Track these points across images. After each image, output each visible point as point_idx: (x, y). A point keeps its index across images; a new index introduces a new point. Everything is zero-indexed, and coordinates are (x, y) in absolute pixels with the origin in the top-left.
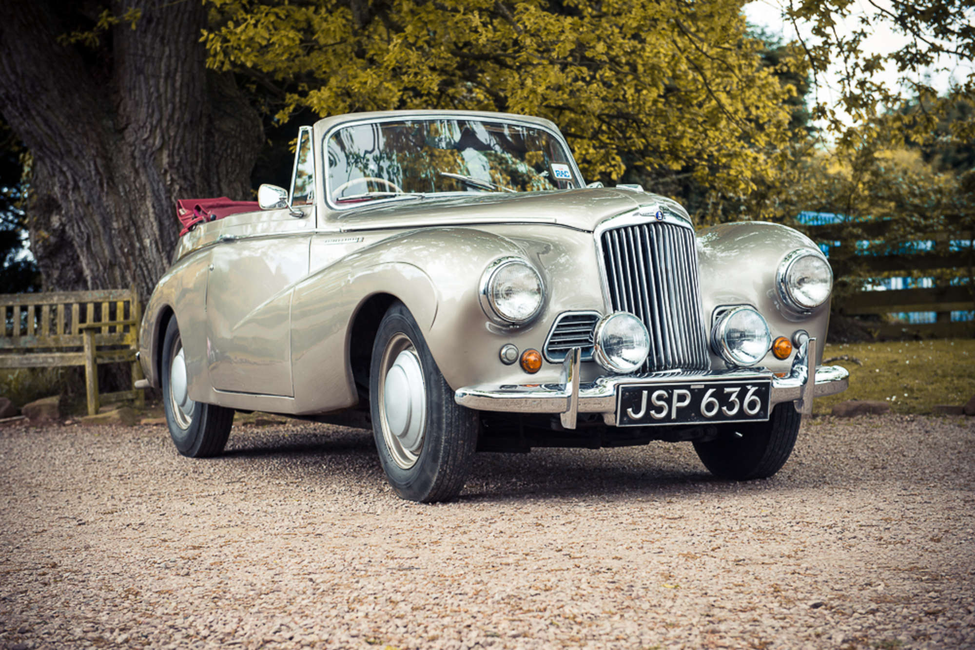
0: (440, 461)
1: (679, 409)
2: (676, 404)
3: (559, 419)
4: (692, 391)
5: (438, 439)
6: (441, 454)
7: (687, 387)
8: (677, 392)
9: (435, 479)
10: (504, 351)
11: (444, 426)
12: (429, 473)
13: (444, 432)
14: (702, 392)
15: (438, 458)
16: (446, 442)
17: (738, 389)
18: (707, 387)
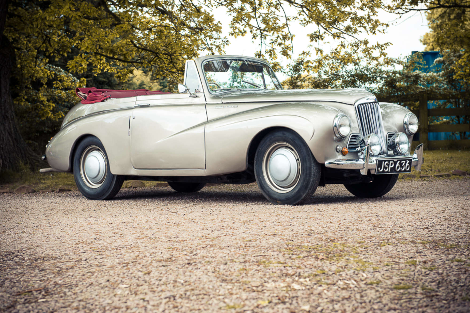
0: (309, 189)
1: (391, 168)
2: (390, 167)
3: (360, 172)
4: (394, 162)
5: (309, 181)
6: (310, 186)
7: (393, 161)
8: (391, 162)
9: (304, 196)
10: (338, 147)
11: (312, 175)
12: (302, 193)
13: (312, 178)
14: (397, 162)
15: (308, 187)
16: (312, 181)
17: (405, 161)
18: (398, 160)
